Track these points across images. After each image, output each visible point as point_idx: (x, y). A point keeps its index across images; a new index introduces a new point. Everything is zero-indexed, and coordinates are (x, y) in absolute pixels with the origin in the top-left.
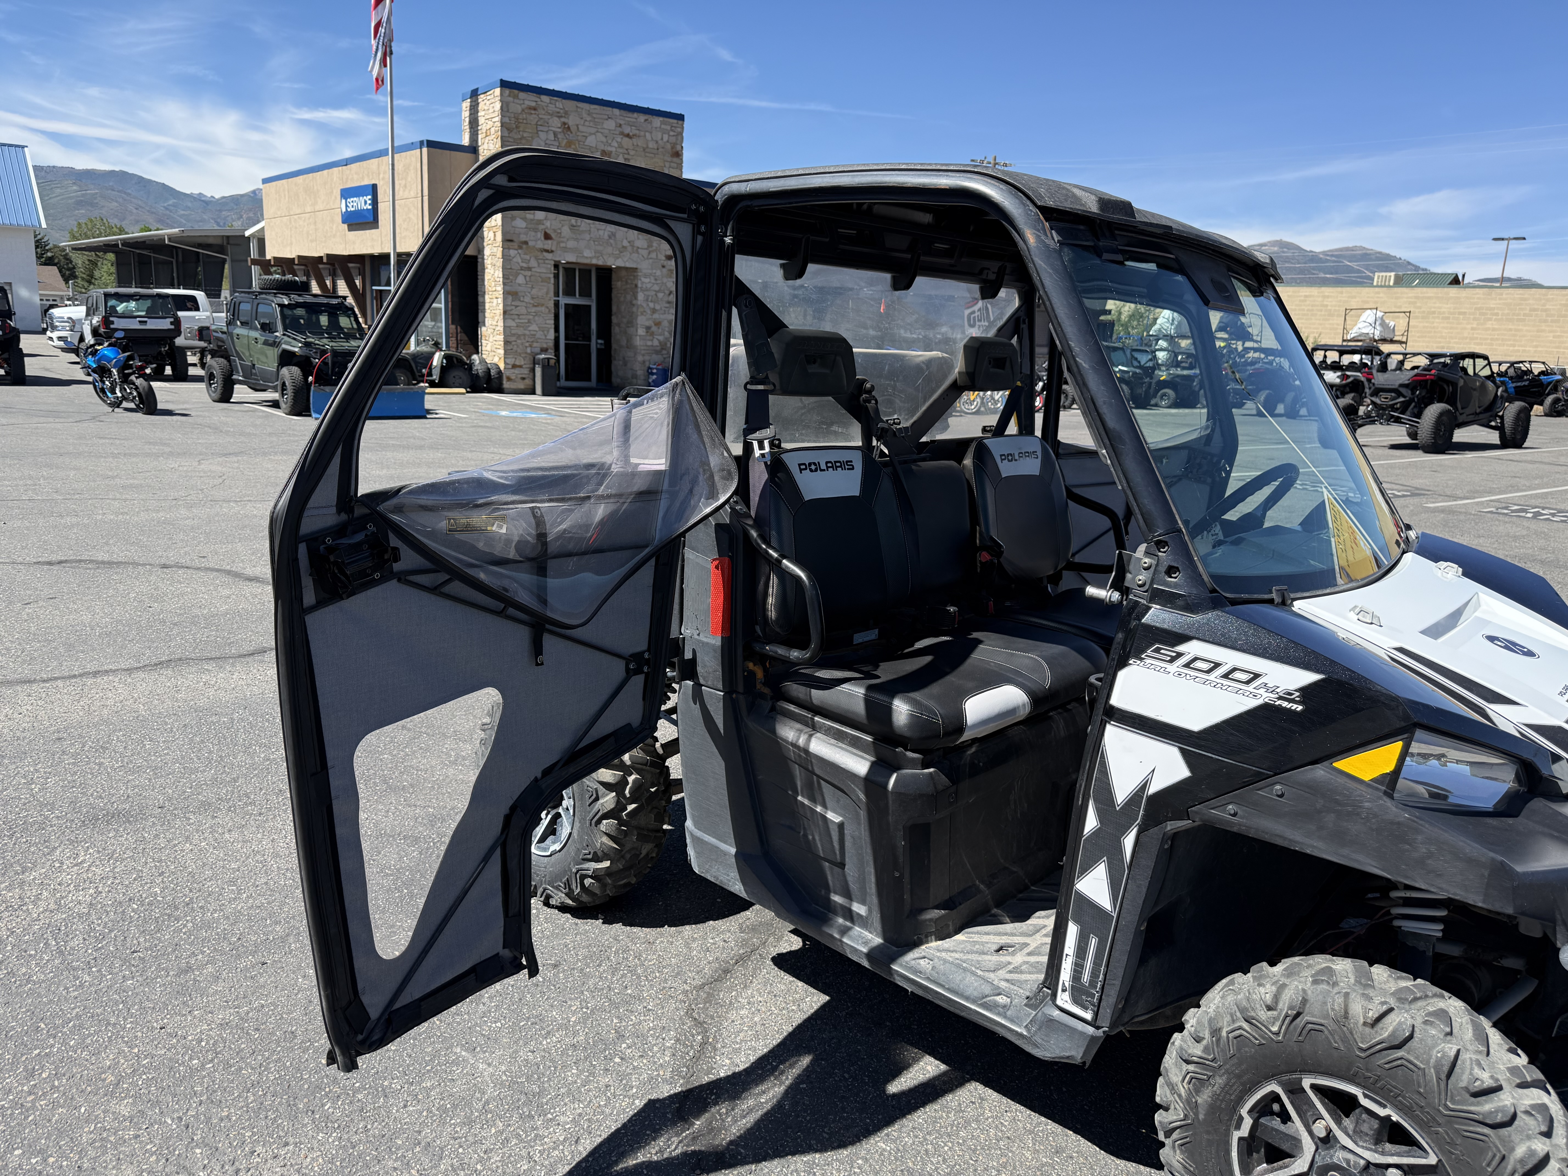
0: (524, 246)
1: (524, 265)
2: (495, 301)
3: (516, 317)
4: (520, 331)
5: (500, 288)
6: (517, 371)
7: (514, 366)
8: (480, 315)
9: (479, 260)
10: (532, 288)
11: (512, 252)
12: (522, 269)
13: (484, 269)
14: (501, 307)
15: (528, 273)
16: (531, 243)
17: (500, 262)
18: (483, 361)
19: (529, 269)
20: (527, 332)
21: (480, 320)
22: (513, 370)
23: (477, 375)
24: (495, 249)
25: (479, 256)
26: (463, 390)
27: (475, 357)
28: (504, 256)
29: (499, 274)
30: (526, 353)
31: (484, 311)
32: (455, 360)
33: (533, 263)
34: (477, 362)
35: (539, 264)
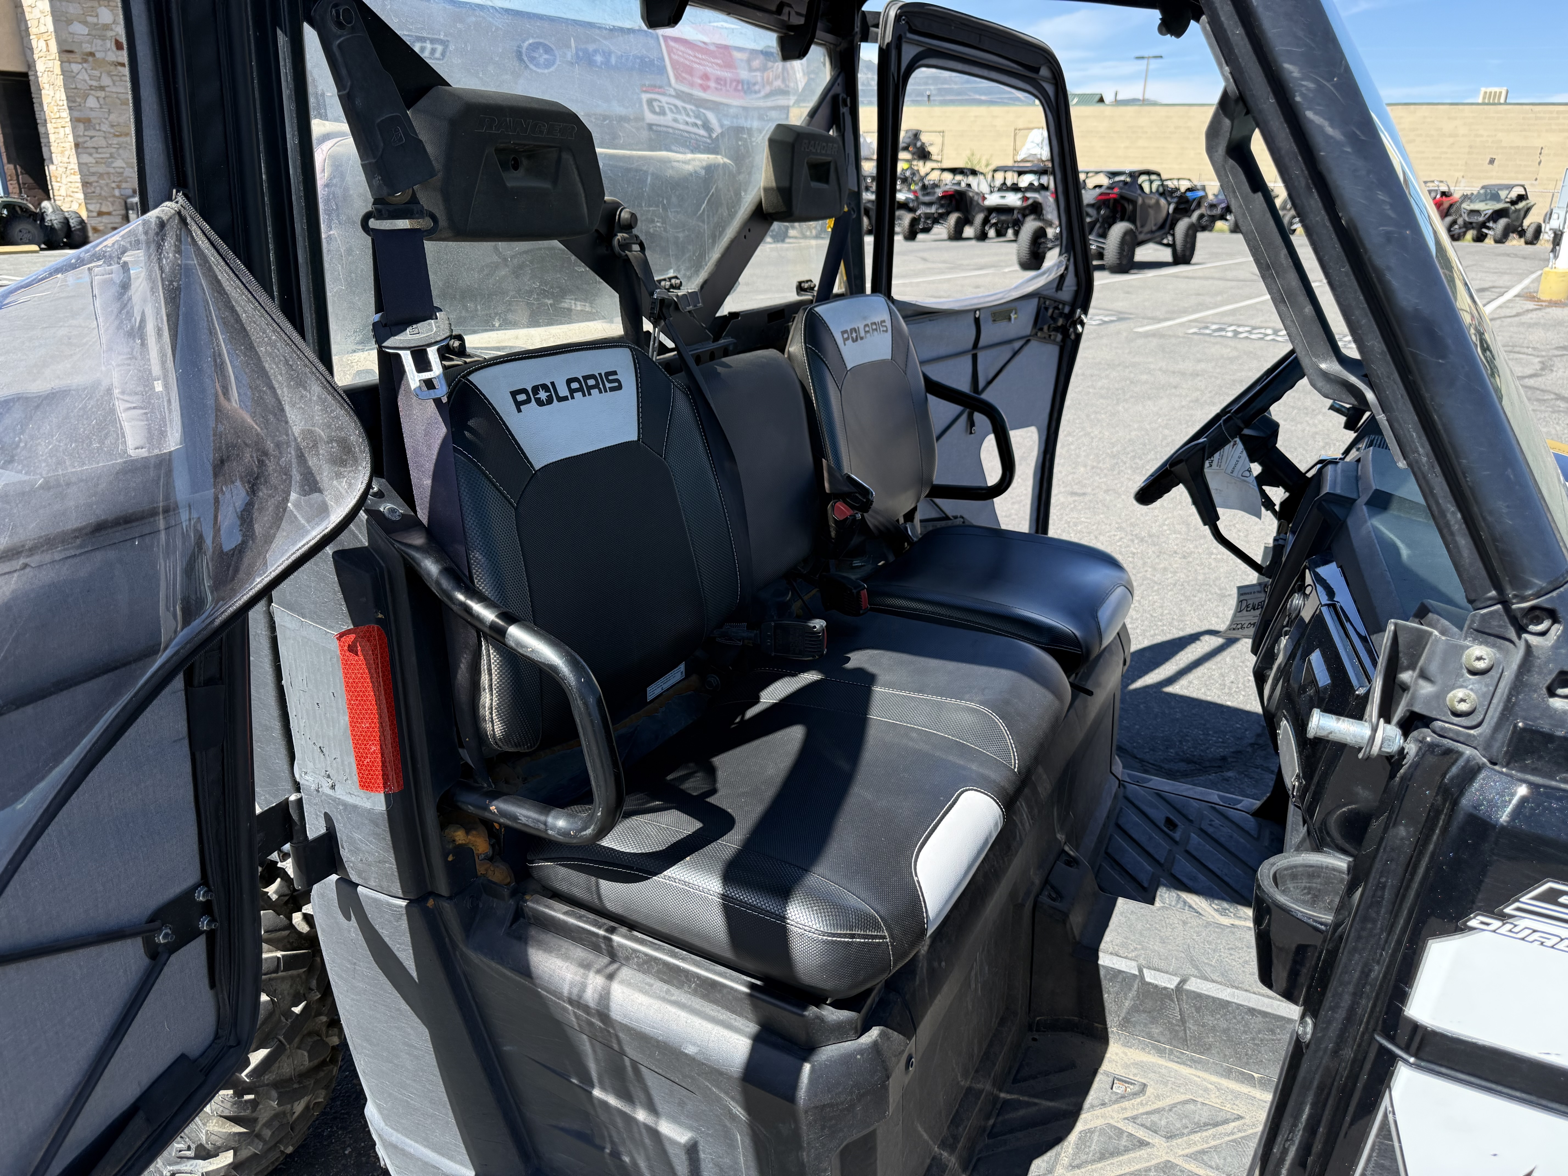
0: (90, 59)
1: (94, 83)
2: (61, 131)
3: (93, 151)
4: (102, 169)
5: (66, 114)
6: (105, 219)
7: (100, 214)
8: (44, 150)
9: (31, 78)
10: (110, 112)
11: (75, 67)
12: (91, 88)
13: (40, 90)
14: (71, 138)
15: (101, 94)
16: (98, 55)
17: (60, 81)
18: (57, 209)
19: (102, 88)
20: (112, 170)
21: (46, 155)
22: (99, 219)
23: (52, 228)
24: (50, 64)
25: (30, 73)
26: (35, 247)
27: (45, 204)
28: (63, 72)
29: (61, 95)
30: (114, 196)
31: (49, 145)
32: (18, 209)
33: (106, 81)
34: (50, 210)
35: (114, 82)
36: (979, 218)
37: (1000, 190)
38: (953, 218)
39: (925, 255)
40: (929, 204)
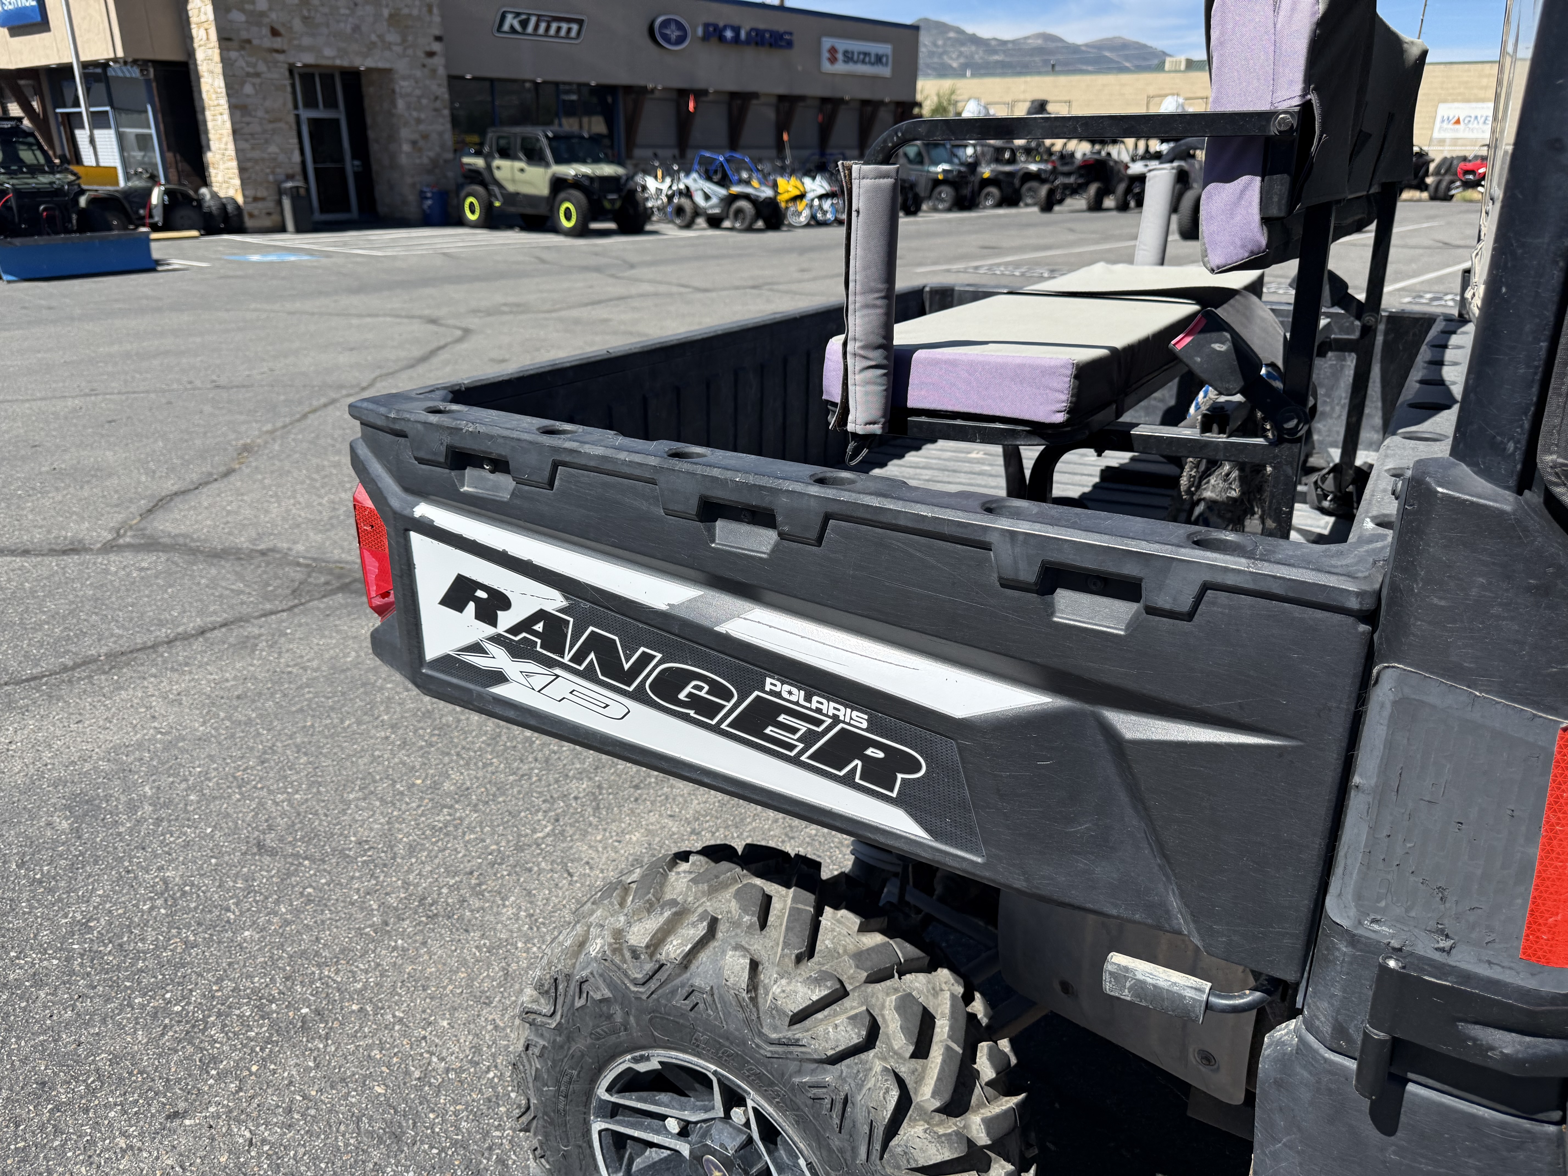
0: (247, 46)
1: (251, 70)
2: (219, 117)
3: (249, 137)
4: (256, 154)
5: (224, 102)
6: (260, 205)
7: (256, 199)
8: (203, 137)
9: (192, 67)
10: (264, 98)
11: (233, 55)
12: (248, 75)
13: (198, 78)
14: (228, 125)
15: (257, 81)
16: (255, 42)
17: (218, 69)
18: (214, 195)
19: (257, 75)
20: (266, 156)
21: (204, 142)
22: (254, 205)
23: (210, 214)
24: (210, 52)
25: (191, 62)
26: (195, 233)
27: (204, 191)
28: (223, 60)
29: (220, 83)
30: (268, 182)
31: (206, 132)
32: (179, 196)
33: (262, 67)
34: (208, 197)
35: (269, 68)
36: (1121, 188)
37: (1143, 158)
38: (1093, 189)
39: (1069, 225)
40: (1068, 174)
